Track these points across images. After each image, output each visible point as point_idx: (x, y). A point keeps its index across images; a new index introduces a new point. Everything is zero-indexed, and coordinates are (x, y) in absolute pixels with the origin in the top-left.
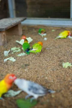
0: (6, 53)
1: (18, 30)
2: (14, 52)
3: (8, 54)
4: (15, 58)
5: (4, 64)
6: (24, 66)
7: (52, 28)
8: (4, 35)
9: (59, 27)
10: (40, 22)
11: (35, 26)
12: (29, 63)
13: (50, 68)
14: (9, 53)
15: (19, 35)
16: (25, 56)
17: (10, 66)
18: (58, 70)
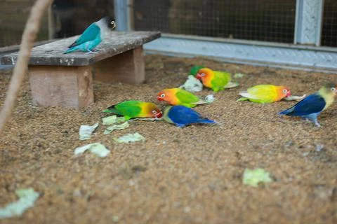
0: (85, 131)
1: (132, 67)
2: (111, 128)
3: (90, 133)
4: (107, 148)
5: (74, 160)
6: (129, 171)
7: (238, 67)
8: (86, 79)
9: (257, 67)
10: (204, 49)
11: (186, 59)
12: (147, 164)
13: (205, 181)
14: (94, 132)
15: (133, 83)
16: (138, 144)
17: (88, 168)
18: (226, 189)
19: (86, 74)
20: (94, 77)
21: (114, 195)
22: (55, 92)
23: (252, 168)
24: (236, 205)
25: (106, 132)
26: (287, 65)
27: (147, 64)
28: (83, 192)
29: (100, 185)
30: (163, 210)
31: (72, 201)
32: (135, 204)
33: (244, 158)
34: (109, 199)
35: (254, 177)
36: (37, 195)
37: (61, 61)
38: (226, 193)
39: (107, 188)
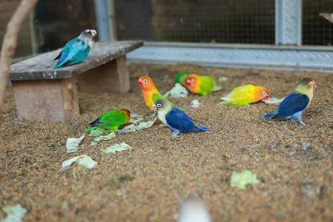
0: (72, 143)
1: (117, 77)
2: (98, 139)
3: (77, 145)
4: (94, 159)
5: (61, 174)
6: (116, 181)
7: (222, 71)
8: (71, 92)
9: (241, 70)
10: (188, 55)
11: (170, 66)
12: (134, 173)
13: (193, 186)
14: (80, 144)
15: (118, 93)
16: (125, 153)
17: (75, 181)
18: (214, 193)
19: (70, 86)
20: (79, 90)
21: (102, 206)
22: (41, 107)
23: (239, 171)
24: (224, 209)
25: (93, 144)
26: (271, 66)
27: (131, 73)
28: (71, 206)
29: (87, 197)
30: (152, 219)
31: (60, 214)
32: (123, 215)
33: (231, 161)
34: (97, 211)
35: (242, 179)
36: (24, 211)
37: (44, 75)
38: (215, 197)
39: (95, 199)
